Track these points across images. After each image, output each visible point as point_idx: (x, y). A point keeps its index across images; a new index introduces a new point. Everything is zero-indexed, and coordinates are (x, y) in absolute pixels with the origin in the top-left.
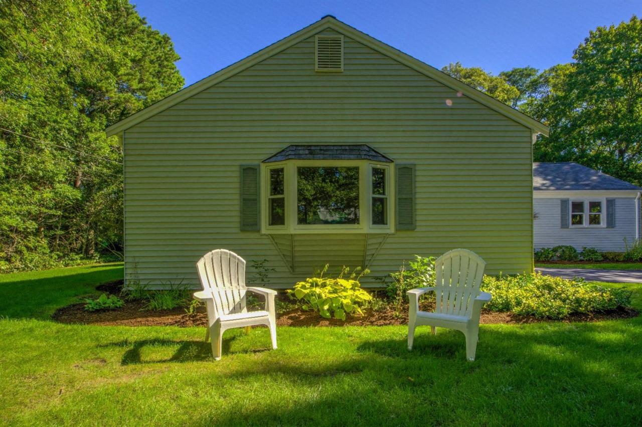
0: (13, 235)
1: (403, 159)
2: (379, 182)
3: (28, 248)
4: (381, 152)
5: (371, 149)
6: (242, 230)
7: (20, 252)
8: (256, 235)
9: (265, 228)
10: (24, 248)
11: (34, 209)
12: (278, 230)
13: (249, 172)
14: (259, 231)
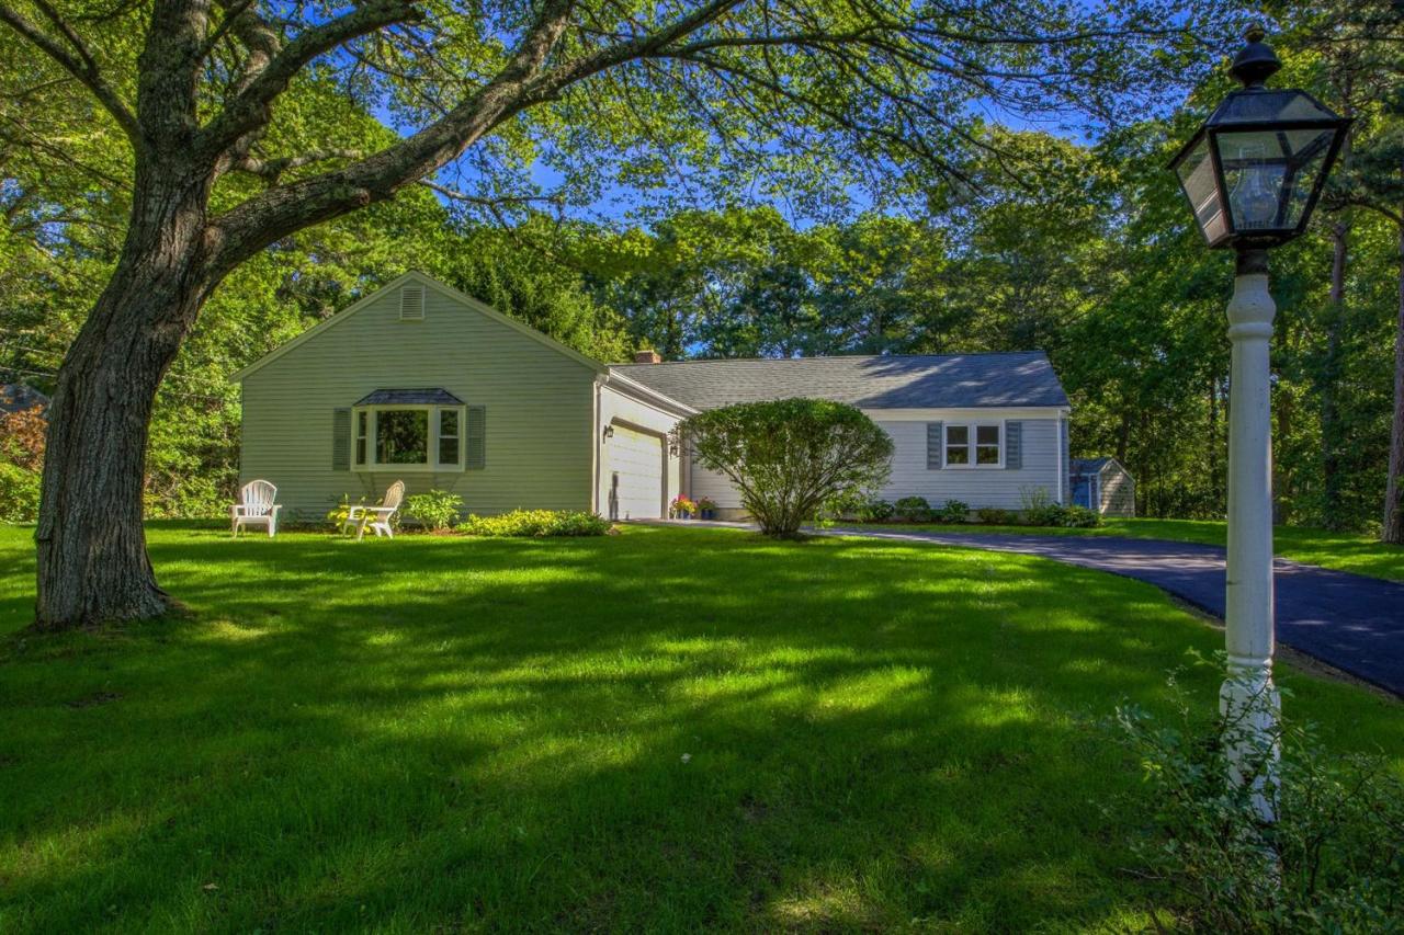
0: (172, 475)
1: (473, 402)
2: (448, 422)
3: (190, 493)
4: (455, 394)
5: (444, 392)
6: (335, 469)
7: (177, 497)
8: (346, 473)
9: (354, 466)
10: (183, 492)
11: (196, 440)
12: (362, 469)
13: (342, 415)
14: (348, 469)
